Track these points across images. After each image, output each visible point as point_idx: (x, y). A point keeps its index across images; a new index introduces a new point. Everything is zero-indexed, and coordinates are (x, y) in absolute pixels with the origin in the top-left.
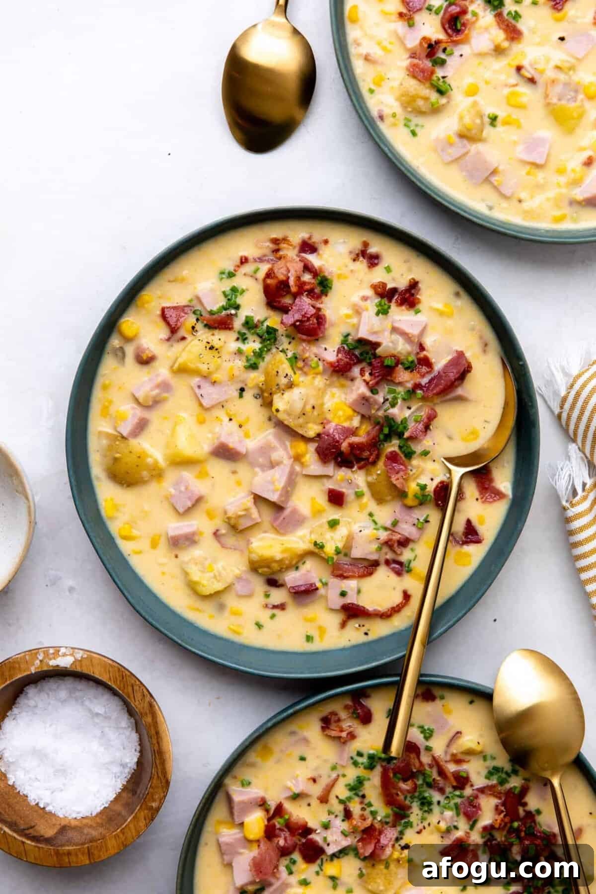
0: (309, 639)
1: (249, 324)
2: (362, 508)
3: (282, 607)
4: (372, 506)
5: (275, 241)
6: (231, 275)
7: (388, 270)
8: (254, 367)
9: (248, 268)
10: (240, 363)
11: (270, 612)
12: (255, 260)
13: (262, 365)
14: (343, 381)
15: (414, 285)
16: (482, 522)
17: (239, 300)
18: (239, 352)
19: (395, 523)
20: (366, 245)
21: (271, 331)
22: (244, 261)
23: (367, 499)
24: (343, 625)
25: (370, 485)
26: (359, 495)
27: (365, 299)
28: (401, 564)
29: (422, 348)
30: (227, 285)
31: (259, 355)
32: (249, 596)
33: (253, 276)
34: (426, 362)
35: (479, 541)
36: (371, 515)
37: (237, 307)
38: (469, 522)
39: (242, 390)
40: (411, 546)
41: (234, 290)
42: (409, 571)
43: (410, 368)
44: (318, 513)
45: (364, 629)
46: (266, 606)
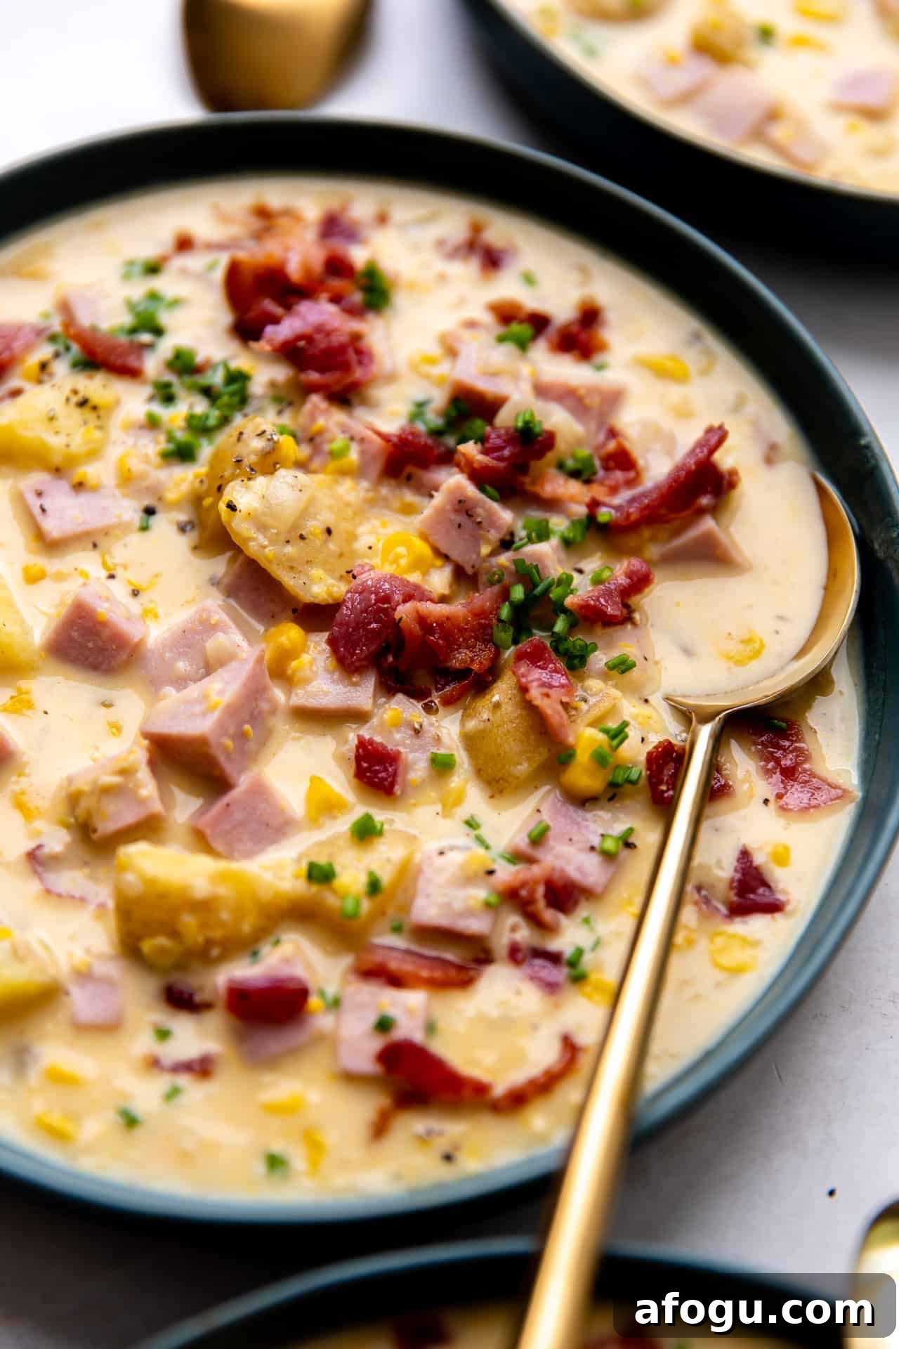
0: (275, 1162)
1: (184, 365)
2: (449, 805)
3: (202, 1068)
4: (475, 800)
5: (263, 213)
6: (153, 269)
7: (529, 279)
8: (182, 454)
9: (193, 262)
10: (152, 446)
11: (163, 1082)
12: (212, 247)
13: (206, 450)
14: (409, 497)
15: (590, 316)
16: (781, 857)
17: (165, 318)
18: (152, 424)
19: (538, 840)
20: (477, 229)
21: (237, 379)
22: (184, 244)
23: (462, 778)
24: (380, 1129)
25: (471, 742)
26: (442, 767)
27: (471, 325)
28: (554, 958)
29: (613, 433)
30: (138, 290)
31: (200, 428)
32: (109, 1028)
33: (200, 277)
34: (622, 461)
35: (774, 908)
36: (471, 824)
37: (158, 331)
38: (745, 855)
39: (150, 511)
40: (583, 911)
41: (154, 297)
42: (579, 979)
43: (580, 474)
44: (326, 808)
45: (442, 1145)
46: (154, 1063)
